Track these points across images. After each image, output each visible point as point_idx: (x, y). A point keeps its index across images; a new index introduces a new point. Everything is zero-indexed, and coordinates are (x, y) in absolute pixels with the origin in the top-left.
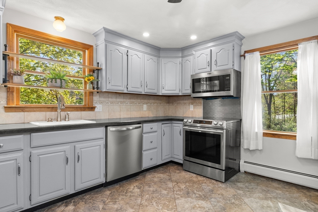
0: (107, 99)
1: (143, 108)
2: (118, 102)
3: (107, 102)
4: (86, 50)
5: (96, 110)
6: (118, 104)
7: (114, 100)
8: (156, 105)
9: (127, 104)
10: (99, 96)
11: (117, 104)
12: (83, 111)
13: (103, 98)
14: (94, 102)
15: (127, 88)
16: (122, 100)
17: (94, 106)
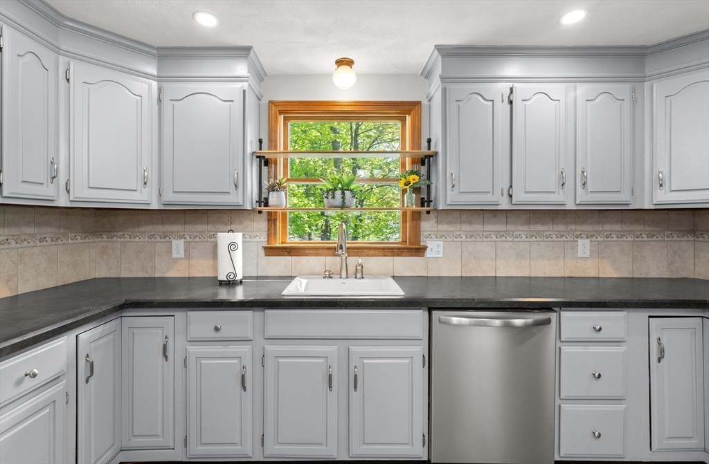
0: (458, 226)
1: (574, 249)
2: (488, 233)
3: (456, 233)
4: (407, 116)
5: (428, 253)
6: (489, 239)
7: (478, 227)
8: (629, 239)
9: (519, 239)
10: (435, 220)
11: (485, 239)
12: (396, 256)
13: (447, 223)
14: (423, 234)
15: (511, 196)
16: (502, 228)
17: (422, 244)
